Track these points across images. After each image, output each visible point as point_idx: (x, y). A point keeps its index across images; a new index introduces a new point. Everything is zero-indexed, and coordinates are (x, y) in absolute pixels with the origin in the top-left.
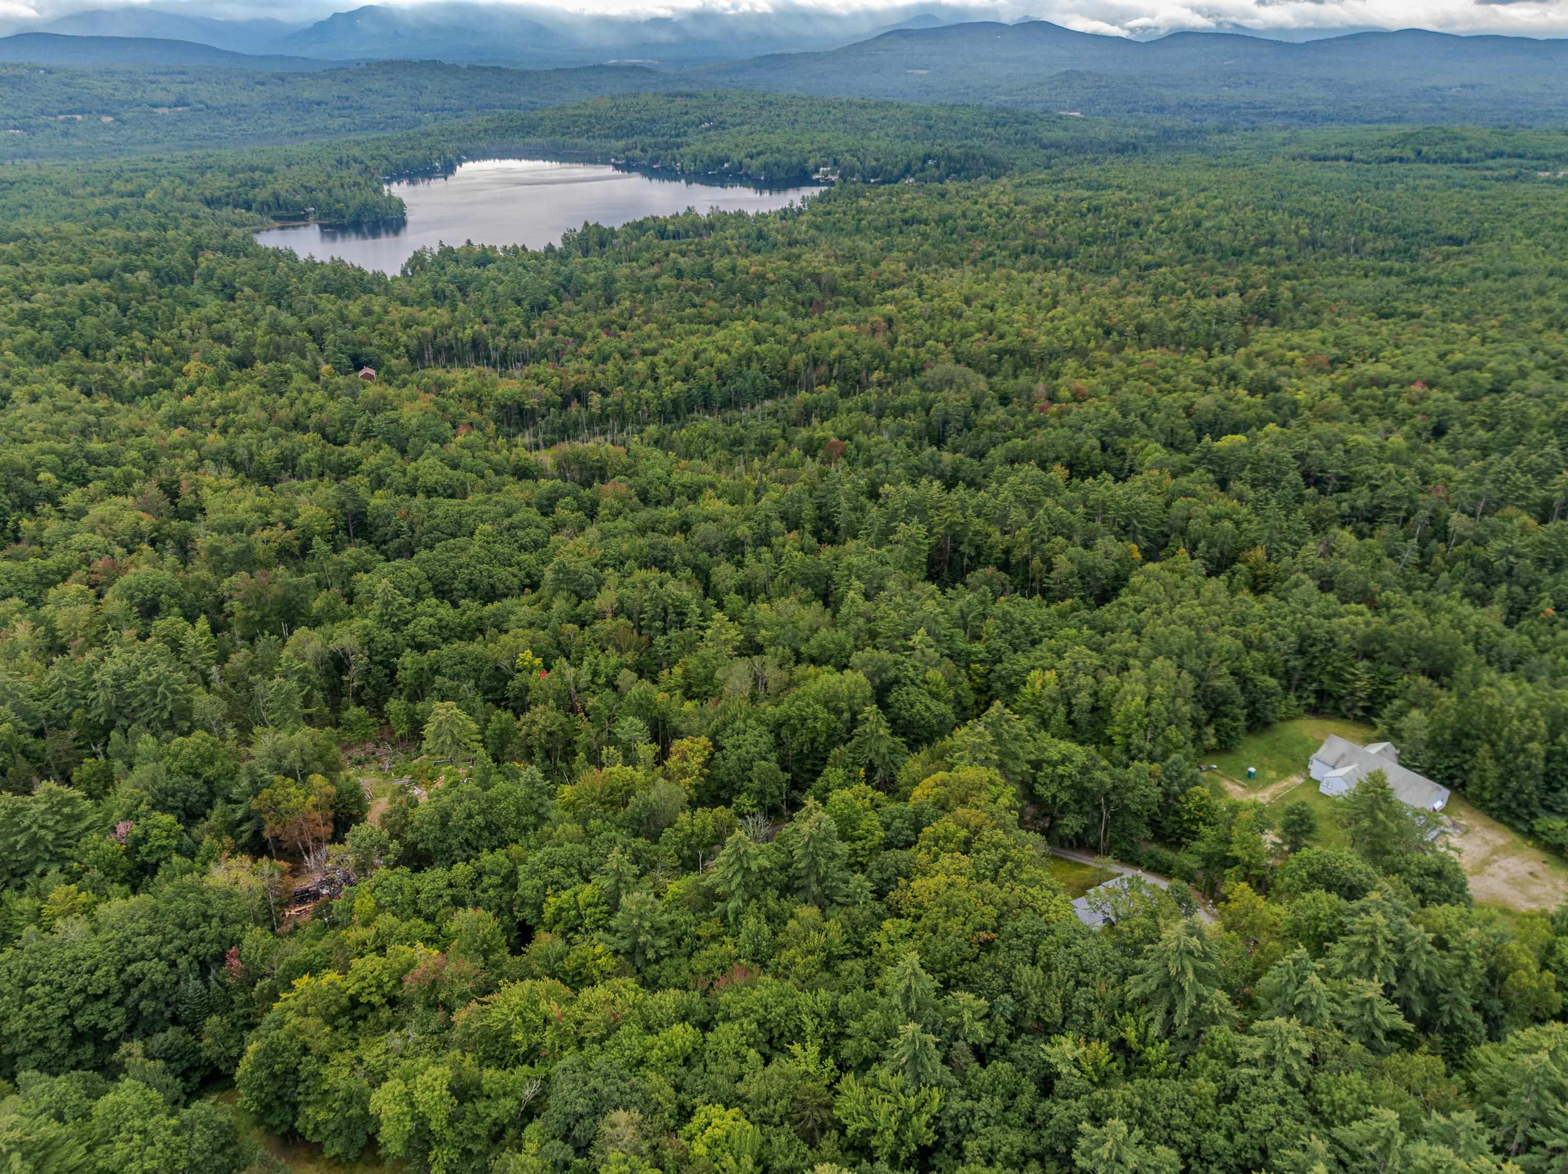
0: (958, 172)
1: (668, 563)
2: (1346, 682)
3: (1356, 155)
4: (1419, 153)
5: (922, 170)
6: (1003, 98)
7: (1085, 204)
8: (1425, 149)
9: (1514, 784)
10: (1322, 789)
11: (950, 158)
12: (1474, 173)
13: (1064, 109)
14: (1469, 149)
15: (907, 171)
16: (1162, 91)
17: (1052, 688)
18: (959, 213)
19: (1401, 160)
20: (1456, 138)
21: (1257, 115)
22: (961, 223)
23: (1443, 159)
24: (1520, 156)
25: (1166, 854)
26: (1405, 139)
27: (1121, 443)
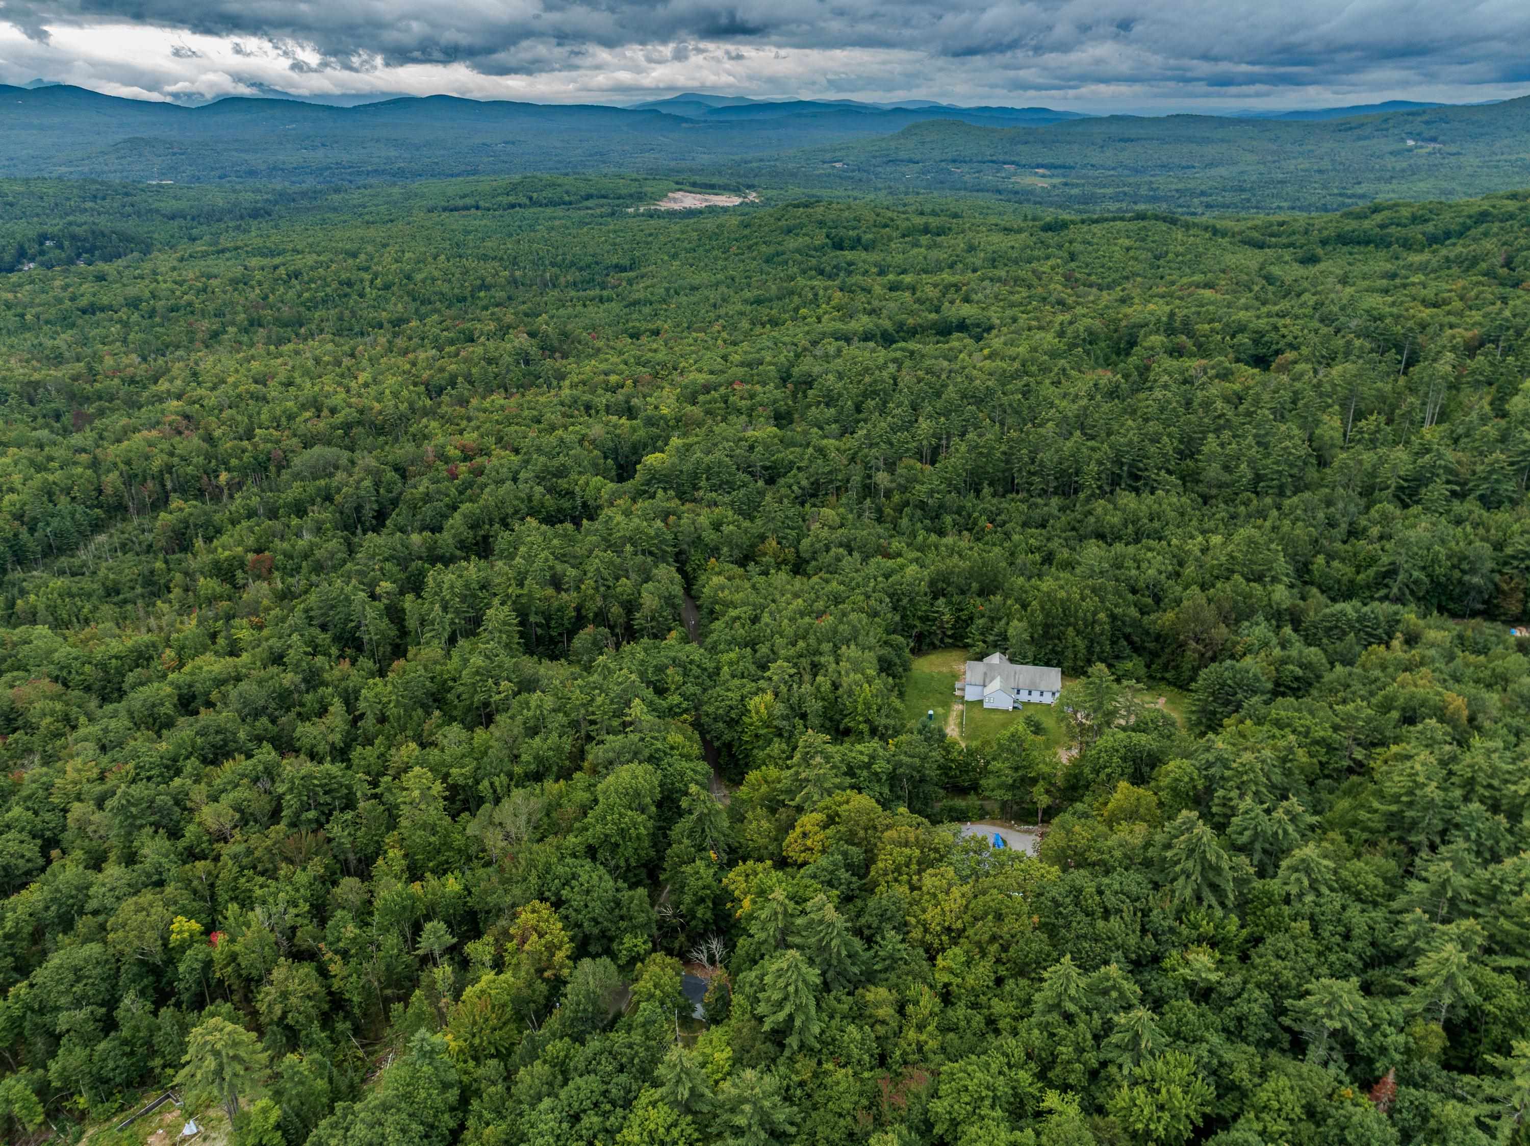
0: (91, 251)
1: (232, 745)
2: (935, 619)
3: (481, 203)
4: (531, 199)
5: (42, 253)
6: (64, 169)
7: (282, 271)
8: (535, 195)
9: (1098, 649)
10: (986, 706)
11: (74, 237)
12: (582, 213)
13: (153, 178)
14: (567, 192)
15: (22, 255)
16: (243, 155)
17: (780, 708)
18: (147, 294)
19: (520, 205)
20: (553, 185)
21: (350, 174)
22: (160, 305)
23: (552, 203)
24: (604, 197)
25: (960, 803)
26: (513, 188)
27: (563, 483)
